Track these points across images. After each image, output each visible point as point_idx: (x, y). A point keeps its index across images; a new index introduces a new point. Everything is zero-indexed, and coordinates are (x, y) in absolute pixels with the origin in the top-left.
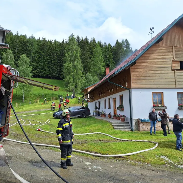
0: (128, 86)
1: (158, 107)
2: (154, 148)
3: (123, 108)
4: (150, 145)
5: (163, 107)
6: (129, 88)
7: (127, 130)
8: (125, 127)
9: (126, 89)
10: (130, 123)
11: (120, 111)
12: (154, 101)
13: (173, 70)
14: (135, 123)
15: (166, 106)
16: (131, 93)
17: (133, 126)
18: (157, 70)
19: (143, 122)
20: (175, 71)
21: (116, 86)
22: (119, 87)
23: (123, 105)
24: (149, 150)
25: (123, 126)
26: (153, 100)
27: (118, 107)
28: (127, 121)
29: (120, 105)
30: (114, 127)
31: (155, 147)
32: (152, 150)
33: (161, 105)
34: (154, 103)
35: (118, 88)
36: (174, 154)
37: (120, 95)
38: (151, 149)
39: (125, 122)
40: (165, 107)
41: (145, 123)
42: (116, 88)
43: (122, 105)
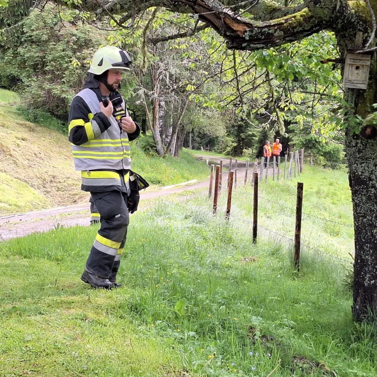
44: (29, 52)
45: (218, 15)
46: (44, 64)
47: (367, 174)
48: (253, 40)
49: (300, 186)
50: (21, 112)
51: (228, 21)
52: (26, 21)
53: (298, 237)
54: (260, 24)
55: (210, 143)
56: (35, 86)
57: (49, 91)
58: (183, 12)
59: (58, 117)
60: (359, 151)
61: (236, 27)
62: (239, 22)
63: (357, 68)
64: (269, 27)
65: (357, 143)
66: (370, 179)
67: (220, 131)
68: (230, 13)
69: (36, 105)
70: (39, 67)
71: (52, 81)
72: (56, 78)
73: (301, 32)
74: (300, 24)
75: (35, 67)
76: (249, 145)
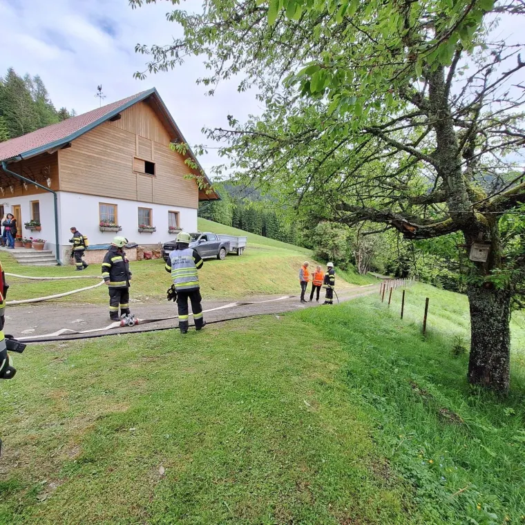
0: (51, 185)
1: (109, 226)
2: (100, 284)
3: (39, 225)
5: (116, 227)
6: (55, 190)
7: (50, 264)
8: (44, 260)
9: (48, 191)
10: (54, 253)
11: (32, 230)
12: (103, 218)
13: (135, 172)
14: (65, 252)
15: (121, 226)
16: (58, 200)
17: (60, 257)
18: (110, 167)
20: (138, 174)
21: (22, 182)
22: (28, 183)
23: (39, 221)
25: (40, 257)
26: (101, 216)
27: (26, 224)
28: (47, 249)
29: (32, 221)
30: (19, 261)
32: (96, 288)
33: (113, 225)
34: (101, 221)
35: (26, 187)
37: (32, 201)
39: (44, 251)
42: (22, 184)
43: (37, 219)
44: (316, 238)
45: (399, 222)
46: (321, 242)
47: (482, 307)
48: (418, 234)
49: (427, 300)
50: (313, 257)
51: (405, 225)
52: (316, 228)
53: (425, 322)
54: (422, 227)
55: (377, 270)
56: (318, 249)
57: (322, 251)
58: (378, 222)
59: (325, 260)
60: (478, 294)
61: (409, 228)
62: (411, 226)
63: (481, 251)
64: (427, 228)
65: (476, 290)
66: (484, 310)
67: (382, 267)
68: (406, 221)
69: (318, 255)
70: (319, 243)
71: (323, 248)
72: (325, 246)
73: (445, 231)
74: (445, 227)
75: (318, 243)
76: (392, 272)
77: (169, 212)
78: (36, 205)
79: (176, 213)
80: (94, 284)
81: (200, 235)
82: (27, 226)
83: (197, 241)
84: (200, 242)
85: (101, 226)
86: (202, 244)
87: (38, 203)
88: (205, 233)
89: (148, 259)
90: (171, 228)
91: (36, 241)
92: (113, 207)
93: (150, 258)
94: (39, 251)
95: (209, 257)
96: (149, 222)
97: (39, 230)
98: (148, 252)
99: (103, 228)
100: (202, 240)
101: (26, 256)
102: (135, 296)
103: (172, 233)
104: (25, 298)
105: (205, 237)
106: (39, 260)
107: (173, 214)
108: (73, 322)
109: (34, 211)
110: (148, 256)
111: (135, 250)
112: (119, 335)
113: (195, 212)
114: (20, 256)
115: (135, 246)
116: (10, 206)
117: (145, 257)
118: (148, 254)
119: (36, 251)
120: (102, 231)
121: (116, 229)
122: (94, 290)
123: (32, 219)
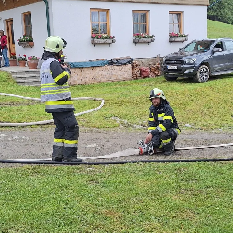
1: (101, 38)
2: (99, 107)
3: (31, 40)
4: (92, 104)
5: (109, 38)
11: (25, 47)
12: (94, 28)
15: (114, 37)
16: (50, 9)
19: (73, 68)
24: (92, 111)
27: (19, 40)
29: (24, 36)
30: (18, 81)
31: (101, 105)
33: (106, 35)
34: (93, 31)
36: (130, 113)
37: (23, 13)
38: (96, 109)
39: (38, 70)
40: (112, 39)
41: (77, 70)
77: (171, 13)
78: (27, 17)
79: (179, 14)
80: (93, 107)
81: (213, 42)
82: (21, 42)
83: (210, 51)
84: (213, 52)
85: (93, 37)
86: (216, 54)
87: (30, 15)
88: (219, 40)
89: (145, 77)
90: (172, 35)
91: (31, 59)
92: (105, 12)
93: (148, 77)
94: (34, 70)
95: (226, 73)
96: (145, 28)
97: (32, 46)
98: (145, 68)
99: (96, 41)
100: (216, 49)
101: (23, 76)
102: (139, 123)
103: (174, 42)
104: (34, 120)
105: (220, 45)
106: (35, 80)
107: (175, 16)
108: (89, 146)
109: (25, 24)
110: (144, 74)
111: (130, 66)
112: (141, 163)
113: (203, 11)
114: (18, 76)
115: (130, 61)
116: (3, 21)
117: (141, 74)
118: (145, 71)
119: (31, 70)
120: (94, 44)
121: (109, 41)
122: (95, 114)
123: (24, 34)
